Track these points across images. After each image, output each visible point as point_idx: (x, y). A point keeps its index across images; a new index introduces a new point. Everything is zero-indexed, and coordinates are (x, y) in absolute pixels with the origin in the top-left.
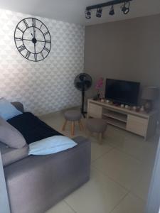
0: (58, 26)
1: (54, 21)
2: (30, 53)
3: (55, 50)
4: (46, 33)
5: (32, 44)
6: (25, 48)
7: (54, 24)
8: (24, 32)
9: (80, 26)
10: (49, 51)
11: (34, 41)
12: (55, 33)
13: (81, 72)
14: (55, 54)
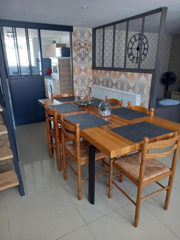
0: (153, 37)
1: (152, 34)
2: (135, 57)
3: (150, 54)
4: (146, 43)
5: (136, 51)
6: (132, 54)
7: (151, 36)
8: (133, 44)
9: (168, 35)
10: (145, 55)
11: (138, 49)
12: (151, 42)
13: (166, 71)
14: (149, 58)
